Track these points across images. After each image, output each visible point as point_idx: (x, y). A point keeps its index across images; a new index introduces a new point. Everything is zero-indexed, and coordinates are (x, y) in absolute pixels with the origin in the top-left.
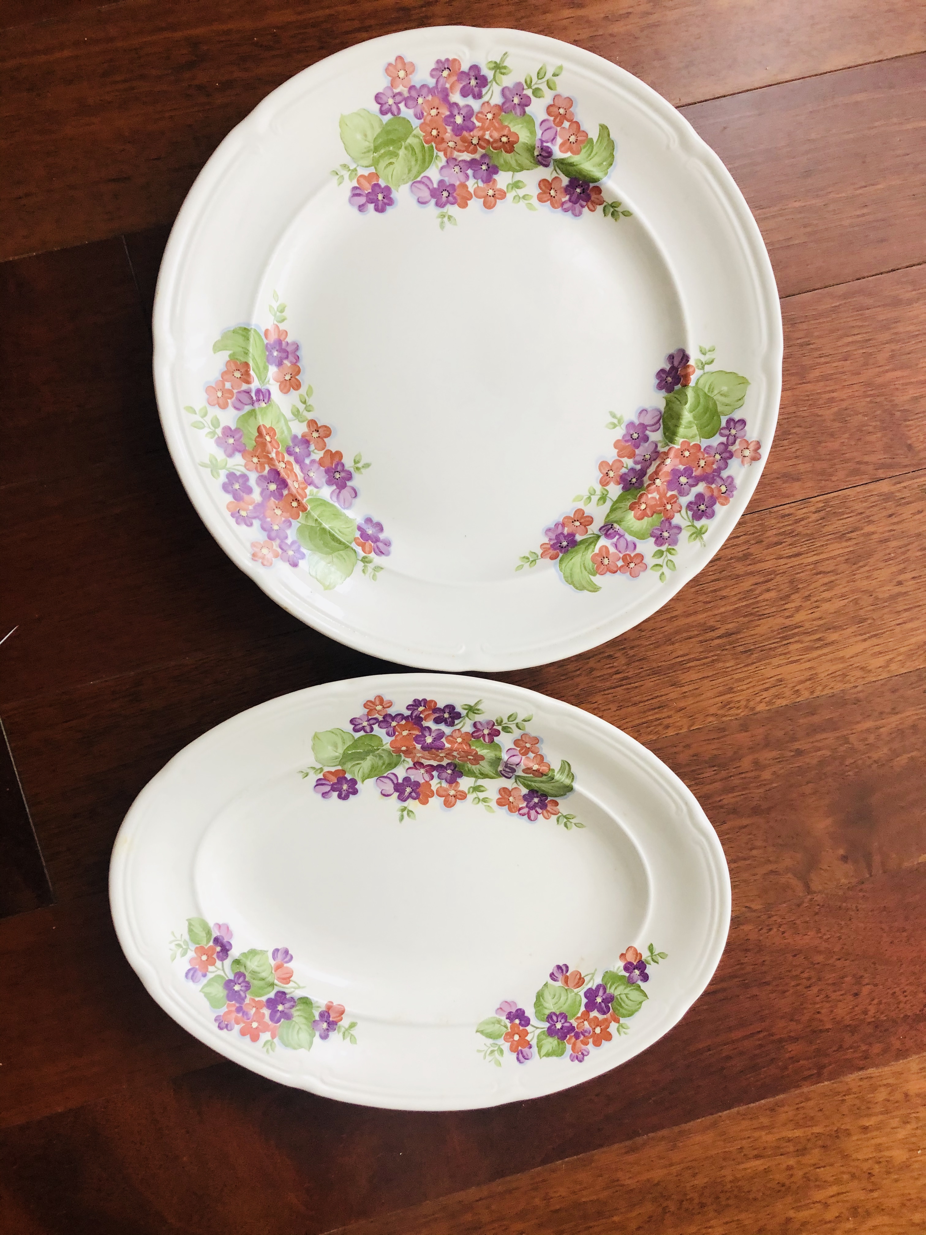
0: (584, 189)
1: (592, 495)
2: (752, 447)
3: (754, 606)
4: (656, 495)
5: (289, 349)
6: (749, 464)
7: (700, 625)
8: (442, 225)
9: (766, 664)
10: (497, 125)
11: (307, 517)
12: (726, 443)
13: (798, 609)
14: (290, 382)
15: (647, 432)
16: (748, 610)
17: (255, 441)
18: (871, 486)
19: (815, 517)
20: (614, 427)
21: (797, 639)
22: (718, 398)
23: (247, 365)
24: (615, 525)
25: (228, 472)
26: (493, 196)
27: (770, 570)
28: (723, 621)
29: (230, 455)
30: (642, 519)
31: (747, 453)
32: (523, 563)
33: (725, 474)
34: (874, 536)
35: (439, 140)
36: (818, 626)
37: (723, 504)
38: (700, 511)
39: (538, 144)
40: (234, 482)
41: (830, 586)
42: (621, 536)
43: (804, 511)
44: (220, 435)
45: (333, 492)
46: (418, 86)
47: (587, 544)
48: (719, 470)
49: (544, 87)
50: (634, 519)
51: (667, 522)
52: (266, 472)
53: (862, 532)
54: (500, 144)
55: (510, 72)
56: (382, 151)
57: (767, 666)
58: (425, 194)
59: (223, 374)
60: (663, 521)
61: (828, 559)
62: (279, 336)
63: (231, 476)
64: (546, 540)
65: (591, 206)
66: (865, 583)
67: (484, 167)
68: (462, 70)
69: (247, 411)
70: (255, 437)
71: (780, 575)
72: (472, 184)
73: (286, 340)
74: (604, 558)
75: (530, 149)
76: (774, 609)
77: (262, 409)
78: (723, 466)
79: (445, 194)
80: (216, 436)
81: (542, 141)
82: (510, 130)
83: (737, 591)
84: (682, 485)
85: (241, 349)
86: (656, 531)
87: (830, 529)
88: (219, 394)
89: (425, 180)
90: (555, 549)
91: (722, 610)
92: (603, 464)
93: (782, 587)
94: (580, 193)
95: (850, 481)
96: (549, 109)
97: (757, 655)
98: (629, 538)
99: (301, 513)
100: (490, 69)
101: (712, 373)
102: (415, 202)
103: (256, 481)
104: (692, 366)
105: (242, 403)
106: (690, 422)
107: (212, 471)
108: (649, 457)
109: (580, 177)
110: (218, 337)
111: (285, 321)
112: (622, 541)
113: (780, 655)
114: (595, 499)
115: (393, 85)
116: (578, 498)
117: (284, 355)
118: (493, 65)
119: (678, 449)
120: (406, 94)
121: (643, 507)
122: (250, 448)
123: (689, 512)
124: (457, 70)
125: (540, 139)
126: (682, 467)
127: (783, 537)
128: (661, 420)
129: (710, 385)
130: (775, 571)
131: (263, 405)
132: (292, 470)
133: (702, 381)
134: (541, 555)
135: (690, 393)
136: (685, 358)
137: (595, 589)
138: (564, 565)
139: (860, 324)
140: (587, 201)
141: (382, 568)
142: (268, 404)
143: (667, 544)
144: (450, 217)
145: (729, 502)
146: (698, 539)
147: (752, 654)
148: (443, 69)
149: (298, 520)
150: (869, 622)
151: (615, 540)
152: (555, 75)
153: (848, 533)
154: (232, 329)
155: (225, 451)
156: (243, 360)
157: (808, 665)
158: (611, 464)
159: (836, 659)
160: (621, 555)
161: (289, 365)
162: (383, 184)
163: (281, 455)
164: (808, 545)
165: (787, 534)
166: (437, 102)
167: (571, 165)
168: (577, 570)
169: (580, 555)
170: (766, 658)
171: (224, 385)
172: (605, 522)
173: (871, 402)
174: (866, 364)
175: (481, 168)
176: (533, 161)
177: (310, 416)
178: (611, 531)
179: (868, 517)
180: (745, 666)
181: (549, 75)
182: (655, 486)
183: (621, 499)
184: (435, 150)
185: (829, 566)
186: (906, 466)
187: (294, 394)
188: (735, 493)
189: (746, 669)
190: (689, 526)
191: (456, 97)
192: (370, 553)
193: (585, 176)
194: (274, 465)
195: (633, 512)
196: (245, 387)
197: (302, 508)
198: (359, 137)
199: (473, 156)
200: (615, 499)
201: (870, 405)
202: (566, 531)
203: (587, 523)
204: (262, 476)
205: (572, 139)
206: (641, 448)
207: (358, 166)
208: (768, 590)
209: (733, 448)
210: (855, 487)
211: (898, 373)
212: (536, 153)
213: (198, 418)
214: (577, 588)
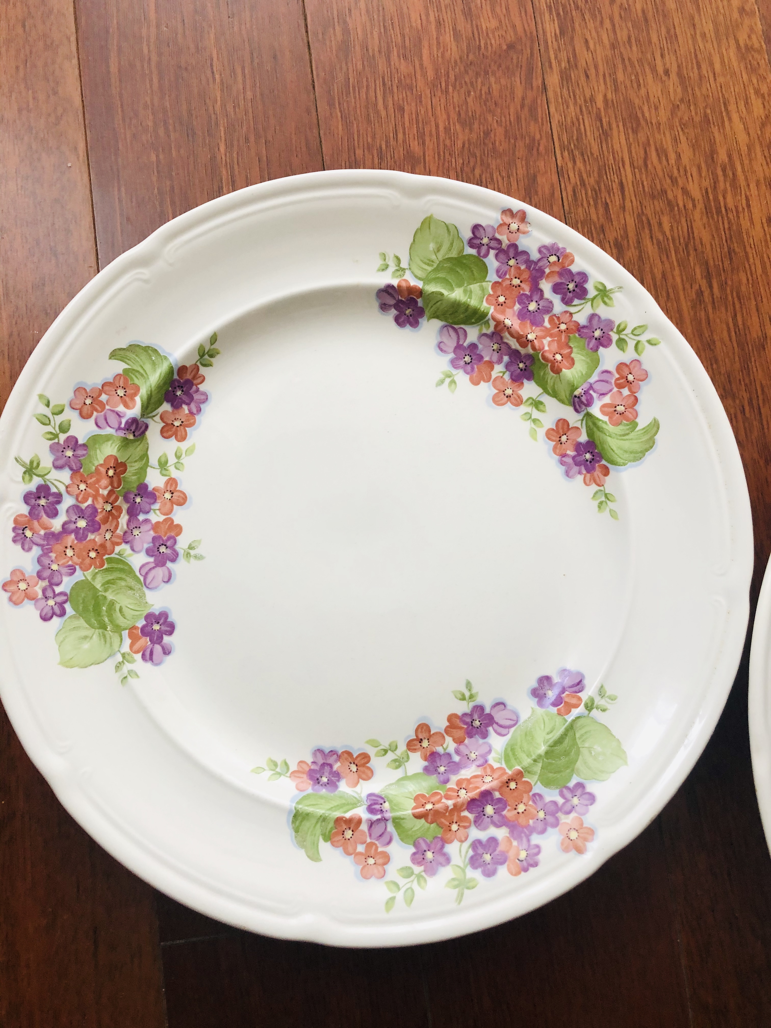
0: (179, 386)
1: (531, 417)
2: (508, 220)
3: (677, 242)
4: (546, 341)
5: (321, 761)
6: (528, 225)
7: (694, 307)
8: (198, 557)
9: (748, 237)
10: (94, 479)
11: (529, 772)
12: (497, 251)
13: (685, 192)
14: (360, 766)
15: (465, 344)
16: (681, 249)
17: (432, 823)
18: (551, 94)
19: (579, 164)
20: (455, 383)
21: (721, 198)
22: (441, 256)
23: (338, 820)
24: (577, 393)
25: (469, 866)
26: (172, 493)
27: (636, 221)
28: (692, 280)
29: (448, 860)
30: (573, 360)
31: (514, 227)
32: (608, 510)
33: (535, 256)
34: (609, 96)
35: (102, 550)
36: (708, 171)
37: (573, 261)
38: (576, 289)
39: (121, 434)
40: (483, 860)
41: (662, 152)
42: (591, 387)
43: (571, 175)
44: (422, 868)
45: (496, 731)
46: (38, 568)
47: (595, 429)
48: (529, 262)
49: (59, 419)
50: (572, 369)
51: (582, 330)
52: (471, 816)
53: (602, 110)
54: (115, 479)
55: (36, 456)
56: (106, 619)
57: (751, 235)
58: (160, 572)
59: (348, 853)
60: (579, 335)
61: (630, 152)
62: (303, 773)
63: (475, 862)
64: (580, 478)
65: (199, 380)
66: (662, 112)
67: (138, 500)
68: (26, 513)
69: (394, 829)
70: (426, 823)
71: (644, 208)
72: (155, 517)
73: (310, 764)
74: (615, 411)
75: (126, 443)
76: (683, 220)
77: (392, 809)
78: (525, 257)
79: (163, 549)
80: (423, 874)
81: (119, 428)
82: (101, 465)
83: (658, 261)
84: (539, 308)
85: (318, 826)
86: (591, 345)
87: (595, 148)
88: (371, 861)
89: (144, 572)
90: (594, 469)
91: (678, 280)
92: (496, 401)
93: (658, 209)
94: (183, 391)
95: (542, 120)
96: (85, 416)
97: (735, 245)
98: (594, 378)
99: (524, 779)
100: (31, 480)
101: (411, 259)
102: (167, 587)
103: (481, 830)
104: (400, 282)
105: (383, 833)
106: (465, 291)
107: (468, 888)
108: (496, 345)
109: (164, 388)
110: (302, 853)
111: (287, 761)
112: (596, 386)
113: (738, 217)
114: (536, 414)
115: (32, 598)
116: (533, 433)
117: (327, 769)
118: (27, 477)
119: (495, 309)
120: (45, 583)
121: (558, 357)
122: (439, 833)
123: (574, 303)
124: (27, 519)
125: (116, 431)
126: (517, 307)
127: (599, 201)
128: (455, 326)
129: (425, 263)
130: (639, 215)
131: (386, 806)
132: (468, 781)
133: (419, 273)
134: (599, 485)
135: (431, 288)
136: (388, 290)
137: (655, 426)
138: (619, 460)
139: (364, 90)
140: (192, 384)
141: (602, 687)
142: (386, 799)
143: (611, 333)
144: (191, 547)
145: (571, 254)
146: (611, 295)
147: (734, 250)
148: (23, 535)
149: (533, 784)
150: (709, 111)
151: (594, 395)
152: (48, 405)
153: (602, 126)
154: (294, 833)
155: (443, 866)
156: (331, 824)
157: (753, 186)
158: (497, 391)
159: (749, 154)
160: (615, 389)
161: (339, 764)
162: (141, 623)
163: (449, 793)
164: (612, 174)
165: (597, 196)
166: (59, 547)
167: (150, 397)
168: (626, 445)
169: (609, 439)
170: (740, 232)
171: (360, 854)
172: (570, 404)
173: (454, 87)
174: (410, 88)
175: (139, 503)
176: (139, 442)
177: (402, 748)
178: (584, 399)
179: (585, 101)
180: (748, 261)
181: (47, 412)
182: (535, 341)
183: (542, 384)
184: (113, 556)
185: (637, 152)
186: (532, 54)
187: (376, 763)
188: (561, 246)
189: (751, 260)
190: (592, 305)
191: (57, 524)
192: (580, 699)
193: (165, 383)
194: (463, 804)
195: (564, 370)
196: (364, 827)
197: (518, 776)
198: (86, 646)
199: (124, 512)
200: (540, 390)
201: (458, 88)
202: (571, 453)
203: (566, 427)
204: (475, 822)
205: (121, 392)
206: (483, 354)
207: (119, 651)
208: (660, 224)
209: (505, 242)
210: (549, 113)
211: (425, 52)
212: (131, 437)
213: (400, 896)
214: (651, 447)
